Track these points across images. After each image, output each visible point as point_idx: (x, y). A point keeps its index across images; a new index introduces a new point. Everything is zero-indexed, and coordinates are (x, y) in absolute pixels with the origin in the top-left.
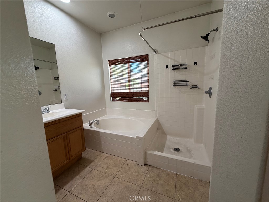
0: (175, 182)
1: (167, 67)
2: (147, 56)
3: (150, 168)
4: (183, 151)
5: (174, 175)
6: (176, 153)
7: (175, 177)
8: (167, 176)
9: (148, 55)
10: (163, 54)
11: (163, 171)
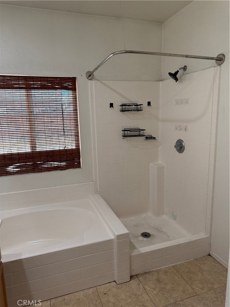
0: (180, 276)
1: (111, 105)
2: (73, 80)
3: (141, 278)
4: (153, 233)
5: (172, 269)
6: (149, 239)
7: (175, 272)
8: (167, 275)
9: (75, 78)
10: (104, 82)
11: (158, 272)
